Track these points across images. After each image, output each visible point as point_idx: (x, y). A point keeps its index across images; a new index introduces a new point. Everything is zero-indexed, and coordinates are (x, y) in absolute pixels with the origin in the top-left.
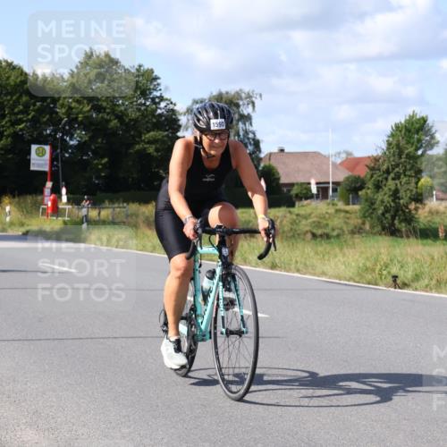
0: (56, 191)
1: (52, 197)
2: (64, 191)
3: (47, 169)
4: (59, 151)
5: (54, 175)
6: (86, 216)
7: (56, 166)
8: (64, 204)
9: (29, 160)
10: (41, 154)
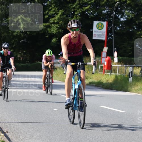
0: (110, 54)
1: (107, 59)
2: (116, 54)
3: (104, 38)
4: (112, 25)
5: (109, 43)
6: (131, 72)
7: (111, 36)
8: (116, 64)
9: (92, 32)
10: (100, 27)
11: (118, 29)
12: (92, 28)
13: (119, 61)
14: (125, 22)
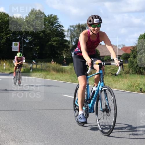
6: (32, 67)
7: (21, 49)
8: (24, 63)
9: (12, 47)
10: (16, 45)
11: (25, 46)
12: (12, 45)
13: (26, 62)
14: (28, 42)
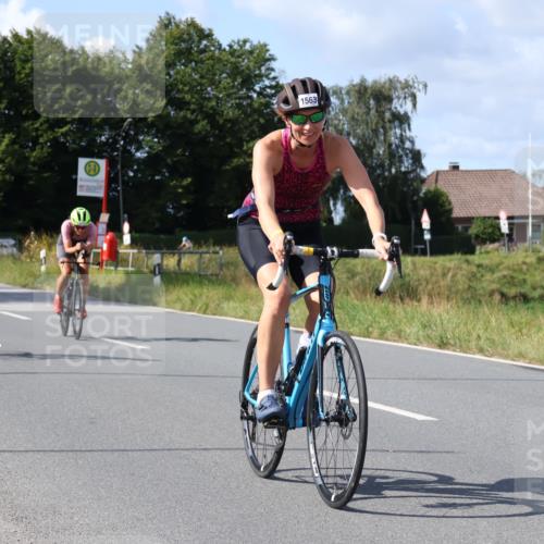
0: (115, 227)
1: (108, 237)
2: (126, 227)
3: (101, 194)
4: (119, 167)
5: (111, 204)
6: (159, 265)
7: (115, 190)
8: (127, 247)
9: (76, 180)
10: (92, 171)
11: (131, 174)
12: (76, 173)
13: (134, 243)
14: (145, 160)
